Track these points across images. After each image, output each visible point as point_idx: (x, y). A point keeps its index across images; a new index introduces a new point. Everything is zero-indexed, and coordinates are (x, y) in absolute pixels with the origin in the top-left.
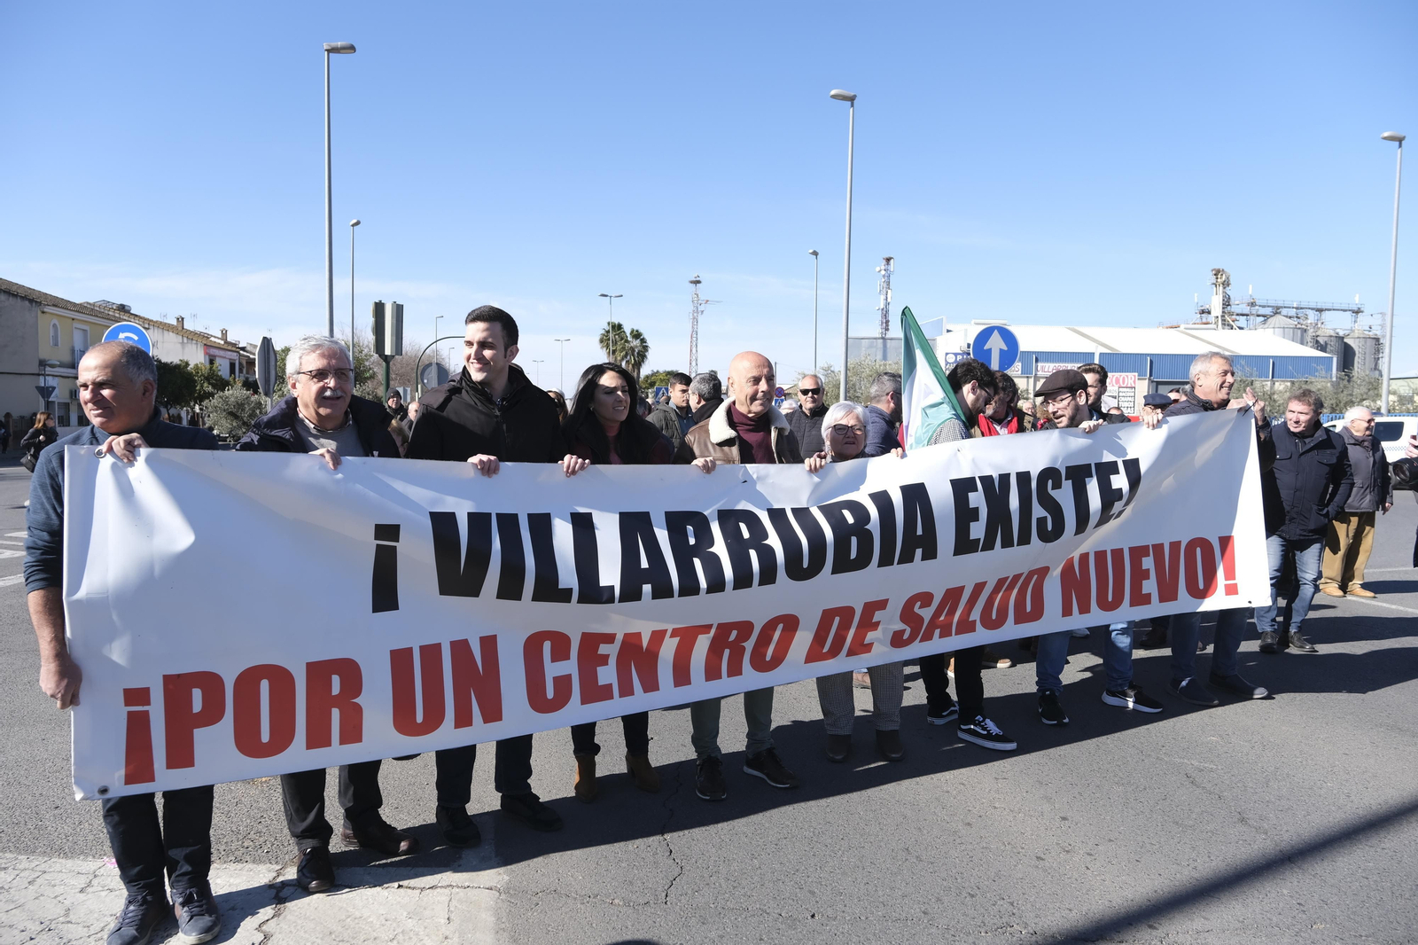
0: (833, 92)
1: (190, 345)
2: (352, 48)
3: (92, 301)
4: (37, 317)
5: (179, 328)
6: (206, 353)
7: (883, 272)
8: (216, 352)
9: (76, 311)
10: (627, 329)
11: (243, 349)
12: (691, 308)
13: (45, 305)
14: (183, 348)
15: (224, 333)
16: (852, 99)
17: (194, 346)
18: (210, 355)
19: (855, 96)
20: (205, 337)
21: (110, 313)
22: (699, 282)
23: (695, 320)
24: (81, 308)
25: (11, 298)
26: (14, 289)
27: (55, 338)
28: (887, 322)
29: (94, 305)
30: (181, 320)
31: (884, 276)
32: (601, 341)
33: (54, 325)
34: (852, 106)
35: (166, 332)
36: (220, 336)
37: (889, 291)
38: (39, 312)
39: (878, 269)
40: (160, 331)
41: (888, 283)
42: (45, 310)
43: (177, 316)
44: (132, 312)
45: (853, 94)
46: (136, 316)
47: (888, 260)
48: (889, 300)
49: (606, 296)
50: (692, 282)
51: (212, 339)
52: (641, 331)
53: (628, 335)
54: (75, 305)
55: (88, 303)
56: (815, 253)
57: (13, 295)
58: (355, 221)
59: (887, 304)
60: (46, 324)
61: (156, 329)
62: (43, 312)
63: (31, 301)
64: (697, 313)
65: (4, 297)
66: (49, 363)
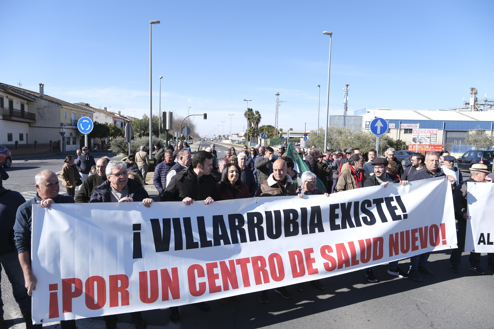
0: (324, 32)
1: (108, 117)
2: (158, 22)
3: (77, 103)
5: (105, 111)
6: (113, 120)
7: (345, 90)
8: (117, 119)
9: (73, 107)
10: (254, 111)
11: (126, 118)
12: (276, 104)
13: (63, 105)
14: (106, 118)
15: (120, 112)
16: (331, 34)
17: (110, 118)
18: (115, 121)
19: (332, 33)
20: (112, 114)
21: (83, 107)
22: (279, 95)
23: (277, 108)
24: (74, 106)
25: (52, 103)
26: (53, 100)
27: (66, 116)
28: (347, 108)
29: (78, 104)
30: (106, 108)
31: (346, 91)
32: (245, 115)
33: (65, 112)
34: (331, 37)
35: (101, 113)
36: (118, 114)
37: (348, 97)
38: (61, 108)
39: (344, 89)
40: (99, 112)
41: (347, 94)
42: (63, 107)
43: (104, 107)
44: (90, 106)
45: (331, 32)
46: (91, 107)
47: (347, 85)
48: (347, 100)
49: (246, 100)
50: (276, 95)
51: (116, 115)
52: (259, 111)
53: (254, 112)
54: (72, 104)
55: (76, 104)
56: (319, 86)
57: (53, 102)
58: (161, 77)
59: (347, 101)
60: (63, 111)
61: (98, 112)
62: (62, 108)
63: (58, 104)
64: (278, 105)
65: (50, 103)
66: (64, 124)
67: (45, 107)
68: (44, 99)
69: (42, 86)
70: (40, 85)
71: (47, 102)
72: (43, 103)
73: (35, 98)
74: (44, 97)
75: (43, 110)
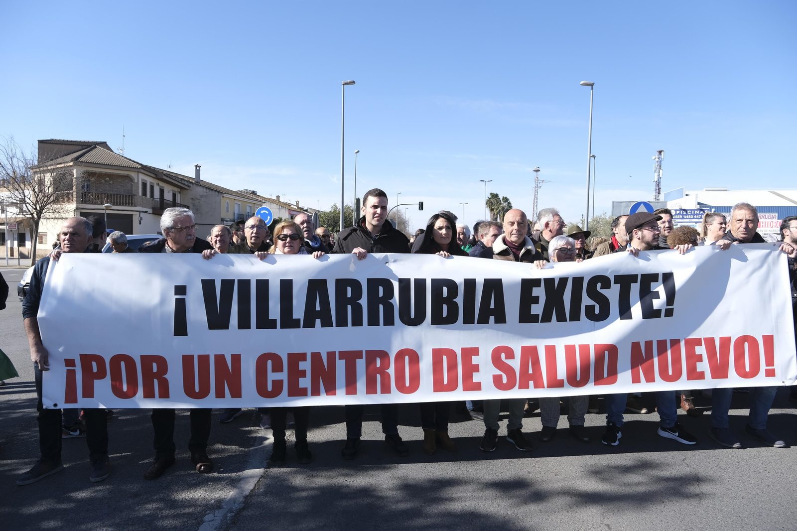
1: (282, 210)
2: (353, 82)
3: (240, 190)
4: (221, 199)
5: (277, 201)
6: (289, 213)
7: (657, 159)
8: (293, 213)
9: (237, 196)
10: (501, 197)
11: (306, 211)
12: (534, 185)
13: (224, 193)
14: (279, 211)
15: (297, 203)
17: (284, 210)
18: (291, 214)
20: (288, 205)
21: (249, 195)
22: (539, 171)
23: (536, 192)
24: (238, 194)
25: (210, 191)
26: (211, 187)
27: (228, 208)
28: (659, 189)
29: (241, 192)
30: (278, 197)
32: (487, 204)
33: (227, 203)
35: (272, 204)
36: (295, 205)
37: (661, 171)
38: (222, 197)
39: (654, 157)
40: (270, 203)
42: (224, 196)
43: (277, 195)
46: (259, 196)
47: (660, 152)
48: (661, 176)
49: (483, 181)
50: (535, 171)
51: (292, 206)
52: (508, 197)
53: (501, 200)
55: (239, 191)
57: (212, 190)
59: (659, 178)
60: (225, 201)
61: (268, 202)
63: (219, 192)
64: (538, 187)
65: (208, 191)
66: (226, 220)
67: (202, 196)
68: (200, 185)
69: (198, 168)
70: (196, 166)
71: (205, 190)
72: (200, 191)
73: (190, 185)
74: (201, 183)
75: (199, 201)
